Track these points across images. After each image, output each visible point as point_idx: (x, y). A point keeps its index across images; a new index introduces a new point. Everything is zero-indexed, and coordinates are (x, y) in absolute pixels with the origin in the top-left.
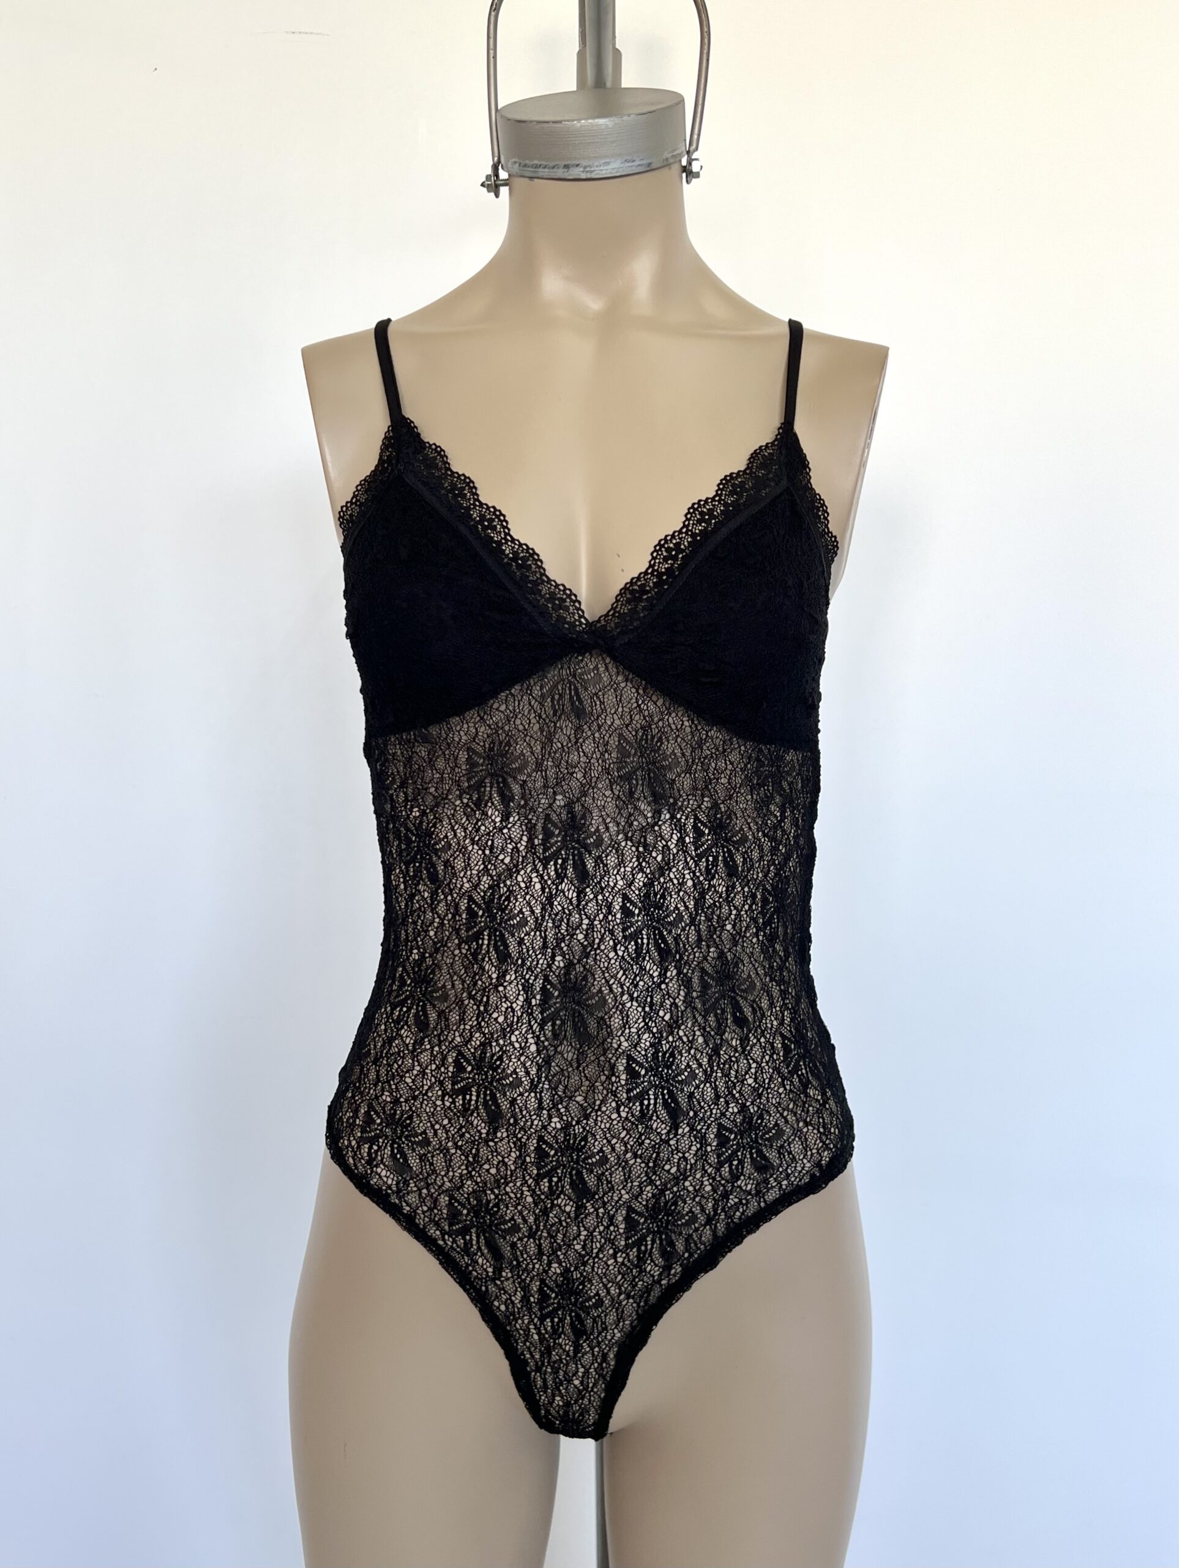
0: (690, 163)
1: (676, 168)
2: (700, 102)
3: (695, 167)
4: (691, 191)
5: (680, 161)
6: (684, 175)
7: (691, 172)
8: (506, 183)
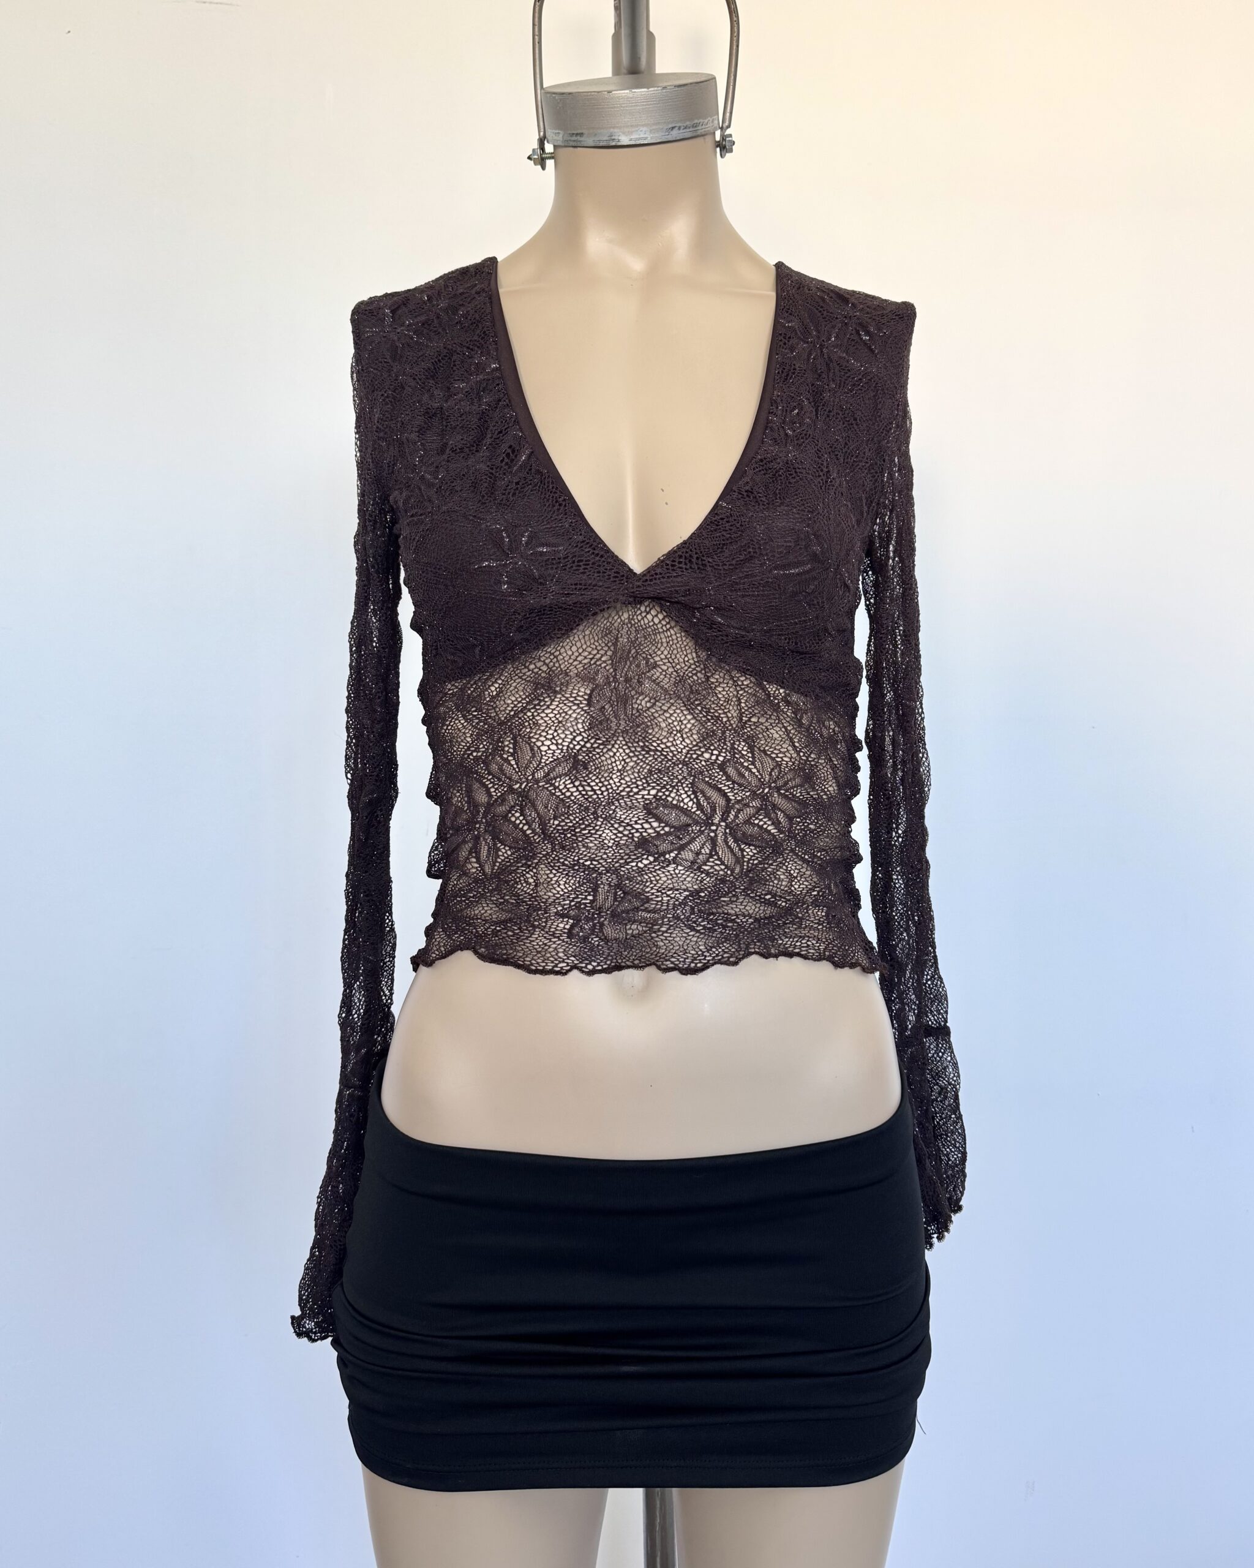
2: (732, 84)
3: (729, 143)
5: (715, 134)
8: (552, 156)
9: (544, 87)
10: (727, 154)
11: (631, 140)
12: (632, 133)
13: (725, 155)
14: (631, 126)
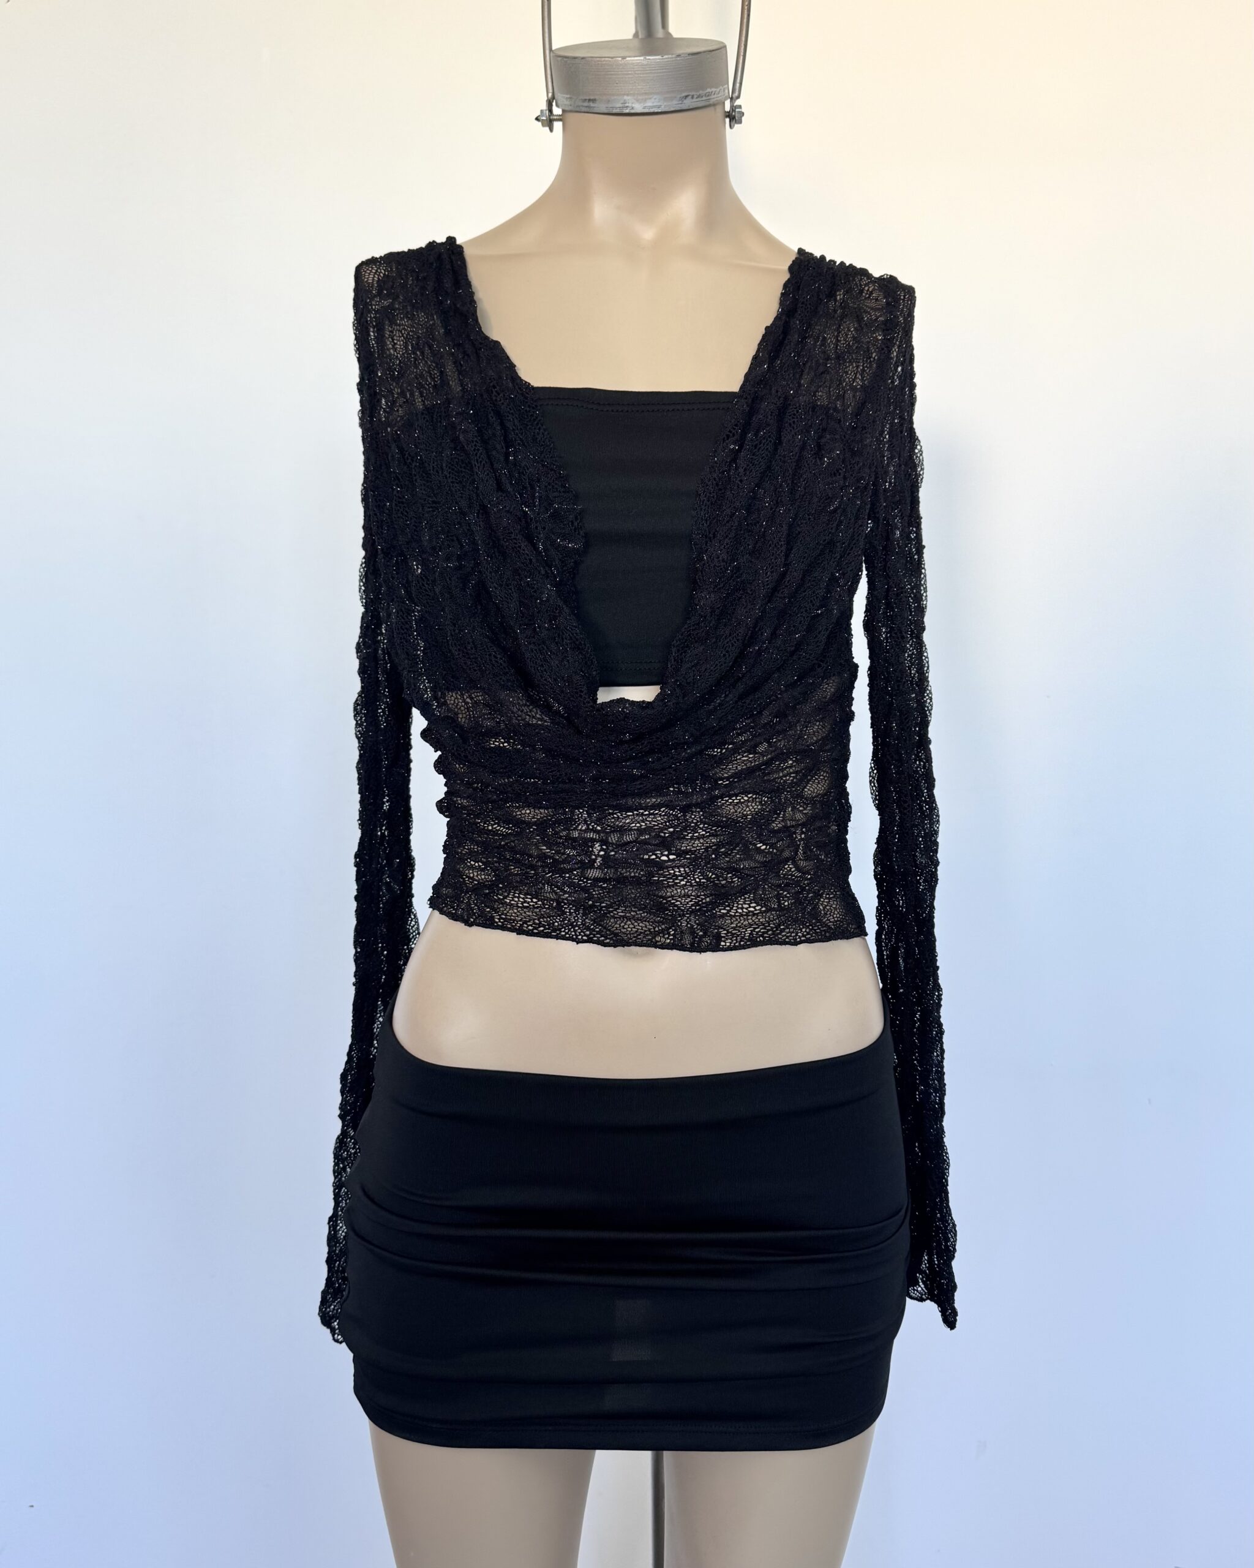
0: (734, 108)
1: (720, 113)
2: (743, 46)
5: (724, 106)
6: (727, 120)
8: (560, 118)
11: (644, 108)
12: (645, 100)
14: (646, 93)
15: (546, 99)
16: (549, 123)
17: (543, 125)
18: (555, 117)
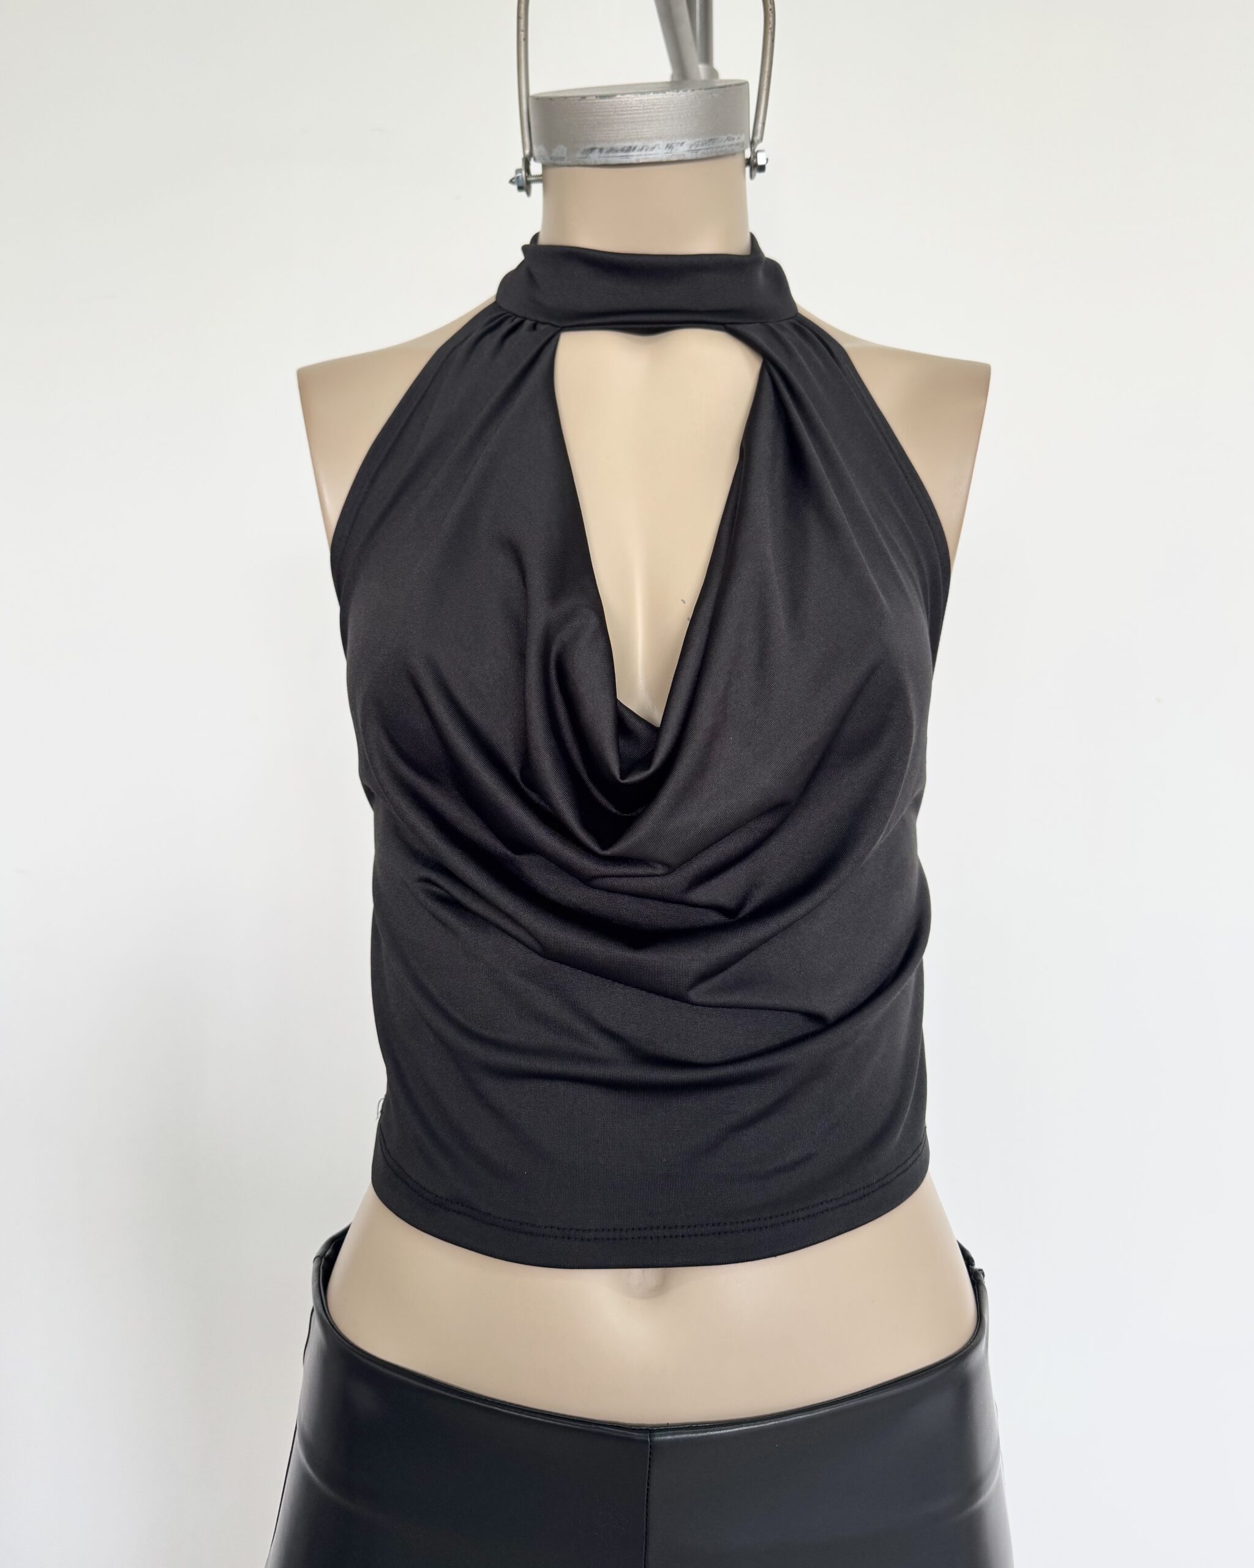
0: (755, 155)
1: (739, 161)
2: (765, 87)
3: (761, 161)
4: (755, 187)
5: (744, 152)
6: (748, 169)
7: (756, 165)
8: (540, 179)
9: (532, 92)
10: (759, 176)
13: (755, 175)
15: (521, 156)
16: (524, 186)
17: (520, 188)
18: (534, 179)
